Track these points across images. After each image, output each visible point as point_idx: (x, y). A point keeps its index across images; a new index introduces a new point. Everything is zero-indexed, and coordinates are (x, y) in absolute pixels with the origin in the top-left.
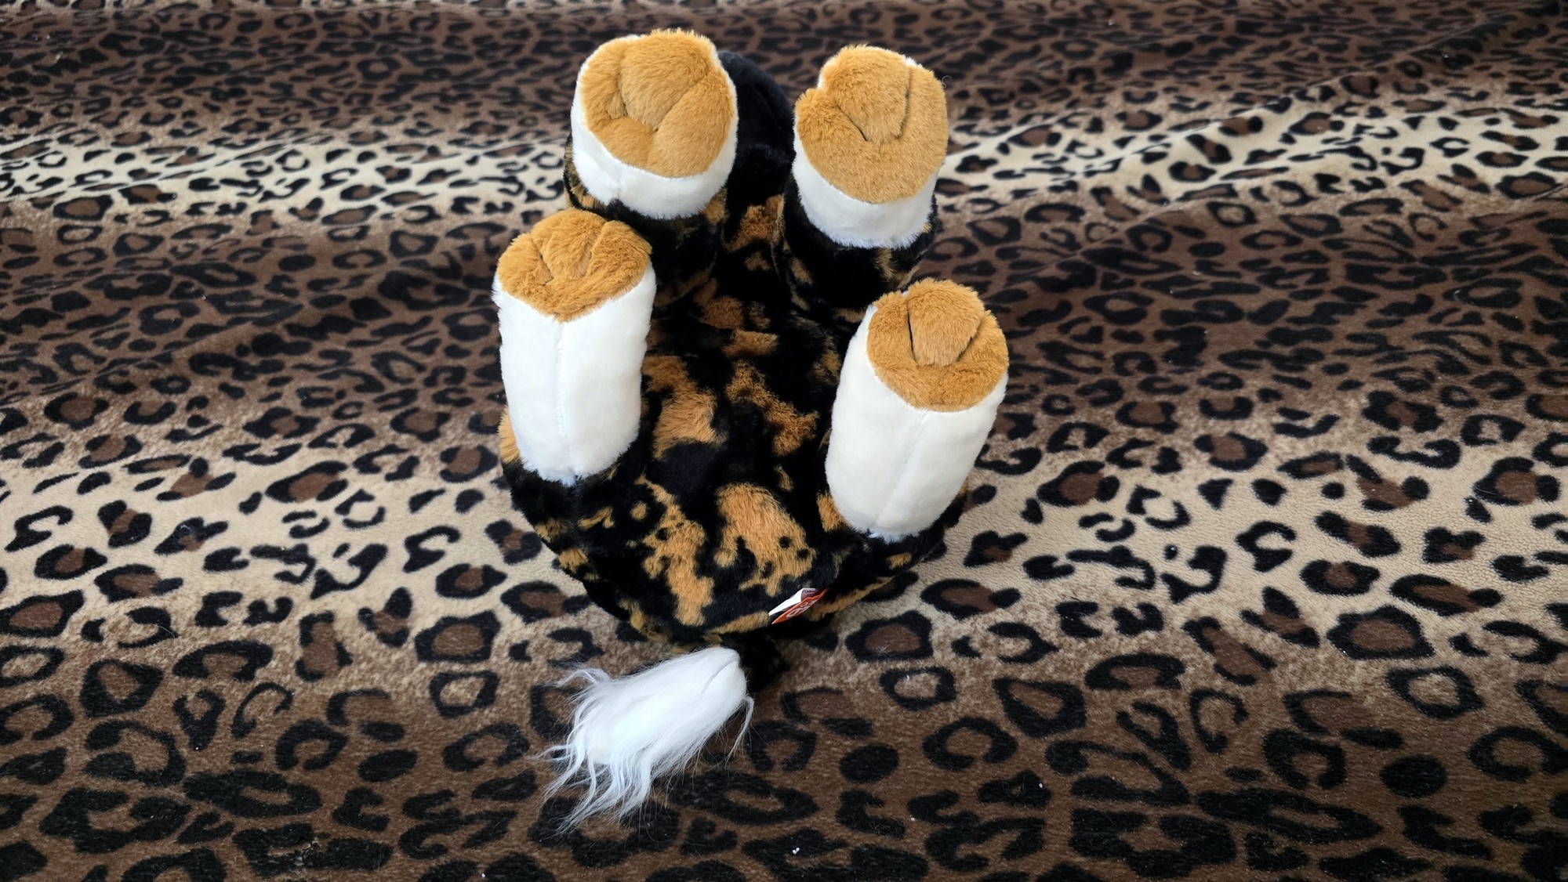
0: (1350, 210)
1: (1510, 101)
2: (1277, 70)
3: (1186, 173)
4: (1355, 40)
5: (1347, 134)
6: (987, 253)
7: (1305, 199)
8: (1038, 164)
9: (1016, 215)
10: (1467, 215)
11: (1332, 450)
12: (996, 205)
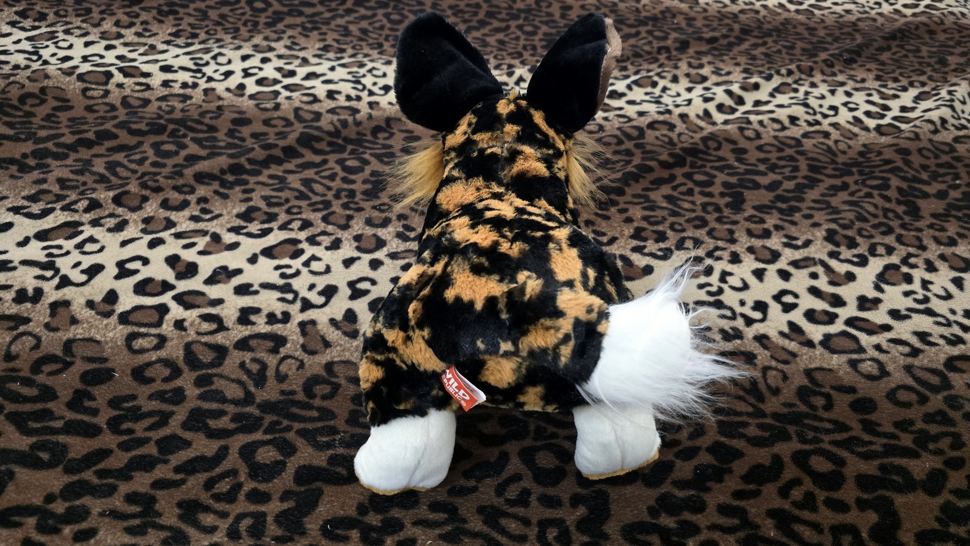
0: (806, 135)
1: (876, 84)
2: (762, 57)
3: (724, 109)
4: (799, 45)
5: (801, 95)
6: (629, 145)
7: (784, 128)
8: (647, 98)
9: (642, 125)
10: (861, 143)
11: (812, 256)
12: (630, 120)
